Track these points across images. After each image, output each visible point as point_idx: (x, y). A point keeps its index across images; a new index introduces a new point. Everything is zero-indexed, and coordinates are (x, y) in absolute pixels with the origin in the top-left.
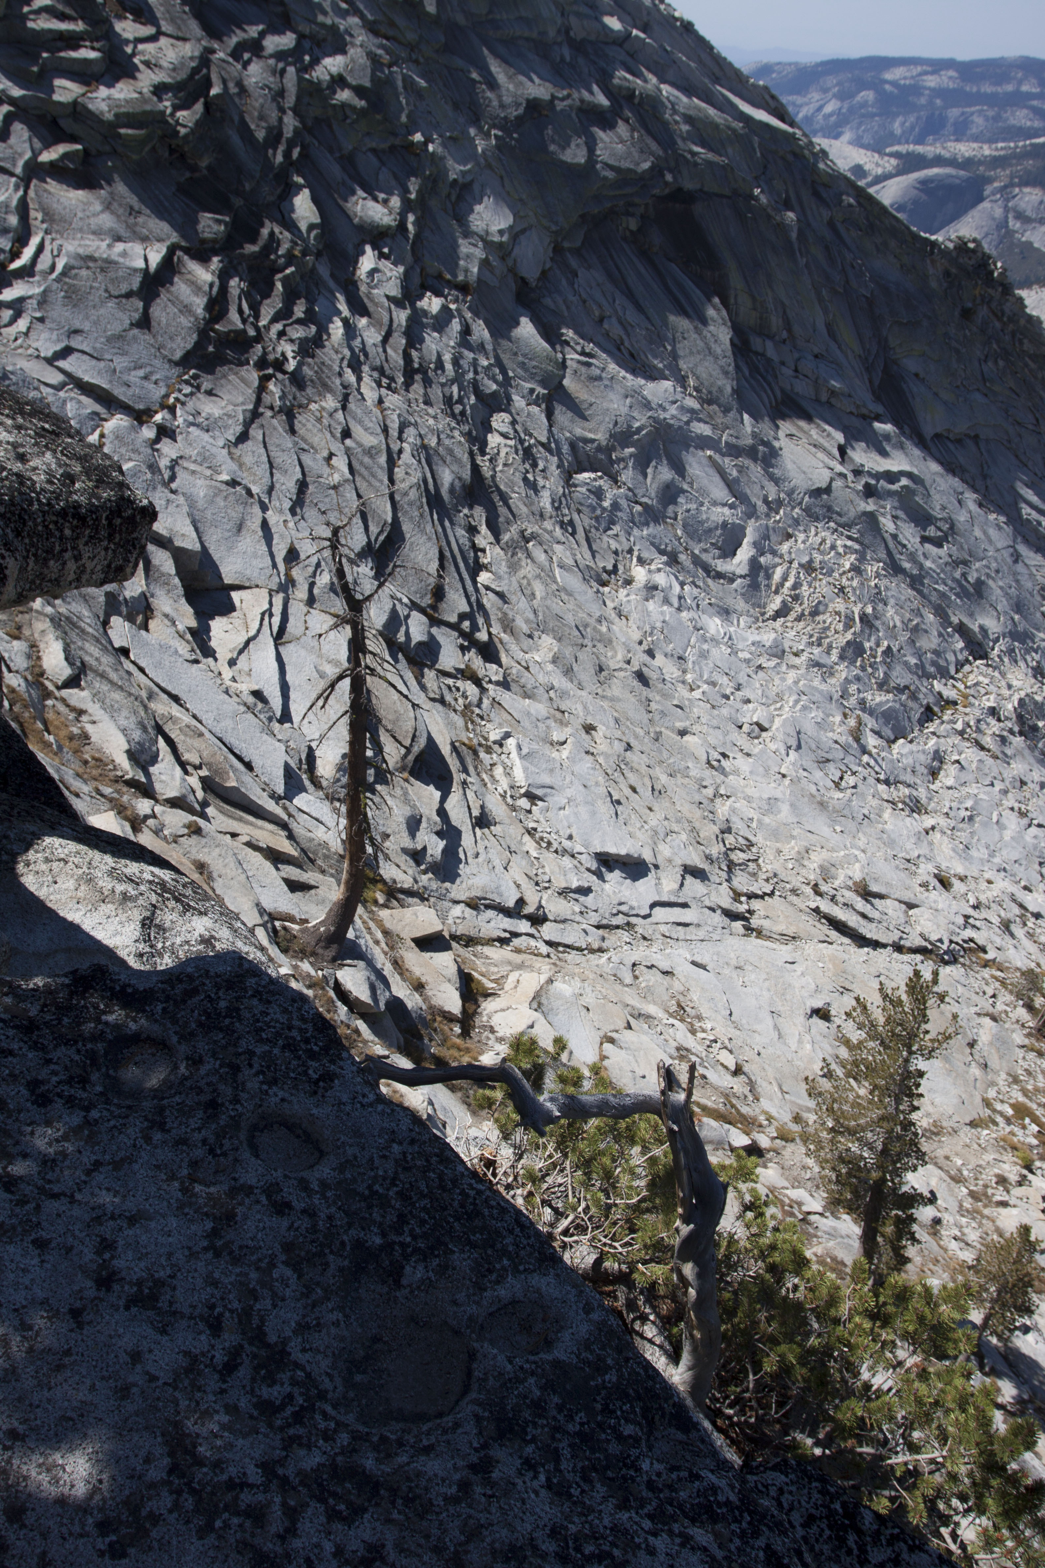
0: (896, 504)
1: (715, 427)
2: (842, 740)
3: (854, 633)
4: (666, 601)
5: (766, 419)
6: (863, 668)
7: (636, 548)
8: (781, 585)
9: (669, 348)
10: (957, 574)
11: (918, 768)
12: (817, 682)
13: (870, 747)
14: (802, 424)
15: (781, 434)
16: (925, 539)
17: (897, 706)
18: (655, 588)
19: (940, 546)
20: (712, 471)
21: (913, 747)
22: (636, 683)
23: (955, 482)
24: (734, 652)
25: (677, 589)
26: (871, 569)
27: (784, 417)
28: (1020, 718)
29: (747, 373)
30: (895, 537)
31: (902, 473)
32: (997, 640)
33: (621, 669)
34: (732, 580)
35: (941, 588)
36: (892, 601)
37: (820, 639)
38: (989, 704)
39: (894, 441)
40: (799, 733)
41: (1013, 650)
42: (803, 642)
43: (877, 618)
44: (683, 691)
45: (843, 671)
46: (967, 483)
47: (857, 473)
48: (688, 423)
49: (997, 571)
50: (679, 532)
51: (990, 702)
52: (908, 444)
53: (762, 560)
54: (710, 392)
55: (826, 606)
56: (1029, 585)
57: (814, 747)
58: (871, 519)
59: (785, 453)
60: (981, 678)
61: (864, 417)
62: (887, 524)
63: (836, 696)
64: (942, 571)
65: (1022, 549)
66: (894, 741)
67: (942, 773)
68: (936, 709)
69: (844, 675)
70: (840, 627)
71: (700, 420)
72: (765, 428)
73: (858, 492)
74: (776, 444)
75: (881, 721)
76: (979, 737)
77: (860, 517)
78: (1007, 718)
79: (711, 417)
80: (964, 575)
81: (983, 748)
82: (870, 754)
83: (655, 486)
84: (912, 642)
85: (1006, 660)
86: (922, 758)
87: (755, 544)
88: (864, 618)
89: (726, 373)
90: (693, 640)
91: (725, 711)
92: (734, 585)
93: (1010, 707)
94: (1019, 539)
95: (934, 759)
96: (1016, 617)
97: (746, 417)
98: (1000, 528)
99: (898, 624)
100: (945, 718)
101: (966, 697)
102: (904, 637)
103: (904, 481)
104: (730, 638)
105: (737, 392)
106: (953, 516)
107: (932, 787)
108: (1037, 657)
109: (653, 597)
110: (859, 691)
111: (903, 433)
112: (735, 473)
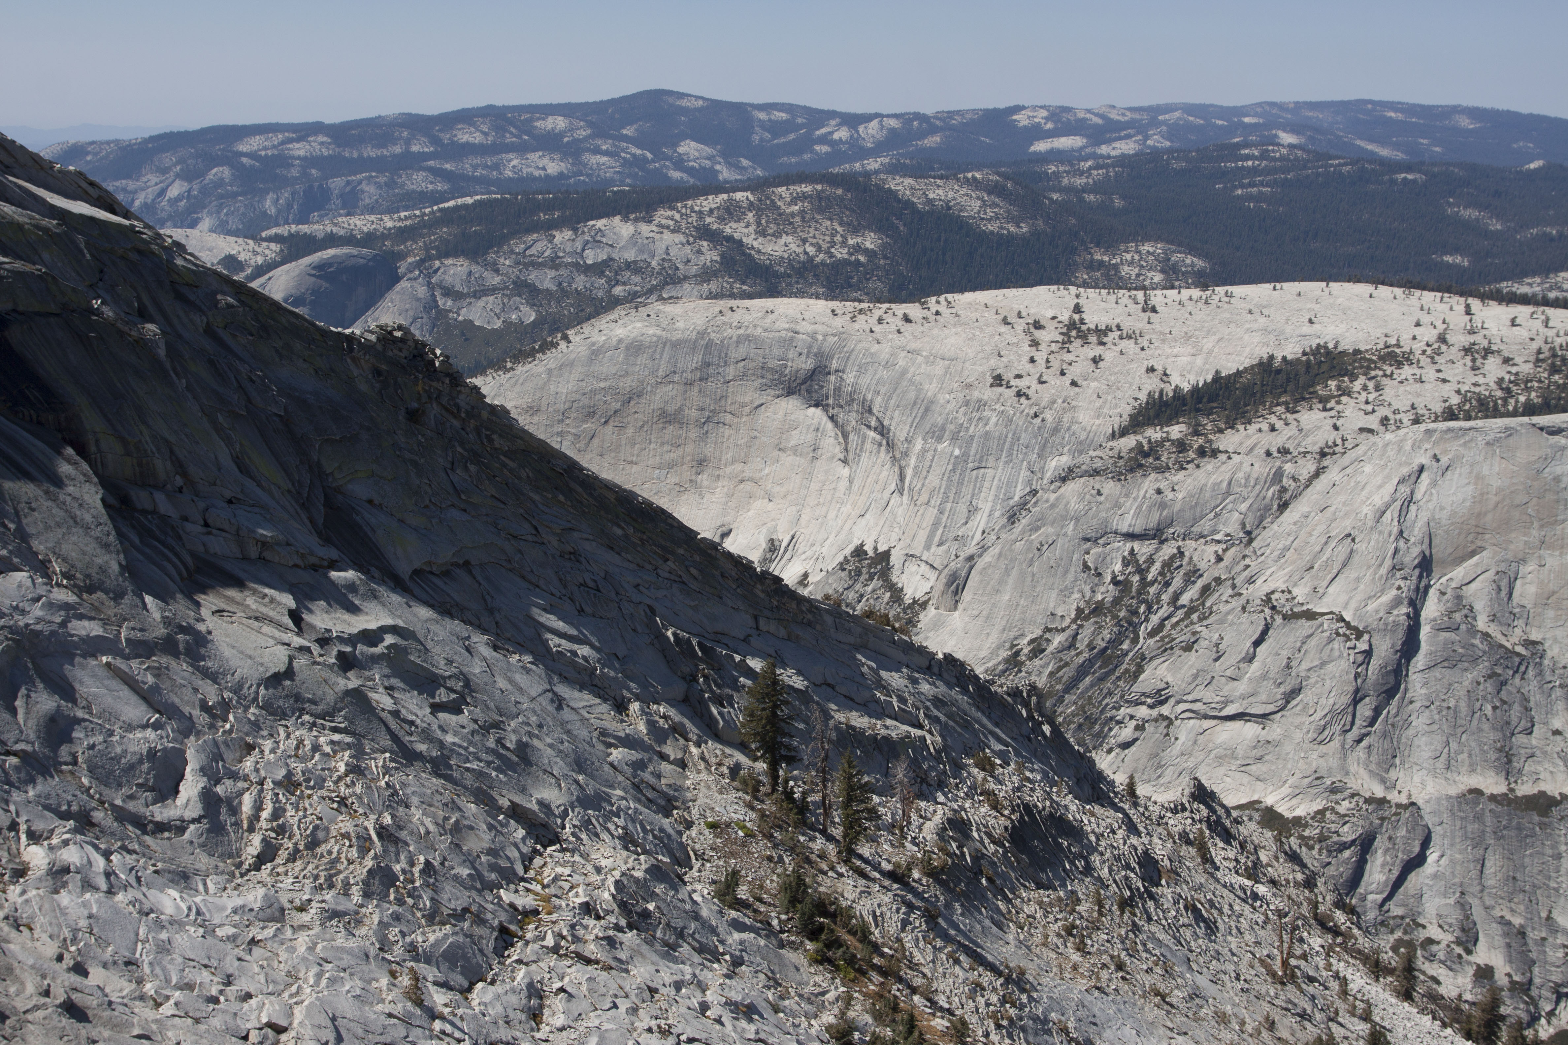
0: (387, 671)
1: (105, 622)
2: (398, 1009)
3: (376, 857)
4: (88, 885)
5: (179, 596)
6: (400, 902)
7: (22, 820)
8: (255, 817)
9: (12, 526)
10: (491, 743)
11: (512, 1015)
12: (340, 940)
13: (440, 1008)
14: (231, 593)
15: (205, 612)
16: (436, 708)
17: (461, 939)
18: (66, 870)
19: (461, 712)
20: (115, 684)
21: (498, 988)
22: (66, 1022)
23: (456, 626)
24: (209, 931)
25: (100, 863)
26: (376, 764)
27: (204, 590)
28: (623, 906)
29: (137, 540)
30: (396, 714)
31: (384, 630)
32: (565, 814)
33: (36, 1008)
34: (181, 830)
35: (474, 765)
36: (415, 800)
37: (329, 878)
38: (579, 901)
39: (362, 590)
40: (334, 1019)
41: (589, 822)
42: (307, 889)
43: (401, 828)
44: (144, 1012)
45: (373, 914)
46: (471, 624)
47: (324, 641)
48: (64, 624)
49: (540, 726)
50: (85, 781)
51: (580, 897)
52: (382, 590)
53: (219, 789)
54: (88, 576)
55: (327, 829)
56: (584, 733)
57: (360, 1032)
58: (358, 697)
59: (216, 636)
60: (559, 870)
61: (315, 568)
62: (382, 700)
63: (373, 952)
64: (470, 743)
65: (563, 690)
66: (470, 989)
67: (546, 1012)
68: (513, 928)
69: (376, 918)
70: (354, 853)
71: (81, 617)
72: (181, 609)
73: (331, 667)
74: (202, 627)
75: (444, 966)
76: (579, 947)
77: (342, 699)
78: (608, 912)
79: (97, 609)
80: (499, 741)
81: (588, 961)
82: (442, 1018)
83: (32, 723)
84: (457, 846)
85: (584, 836)
86: (514, 999)
87: (203, 771)
88: (383, 832)
89: (106, 546)
90: (142, 932)
91: (216, 1022)
92: (187, 835)
93: (606, 895)
94: (556, 679)
95: (529, 997)
96: (581, 778)
97: (148, 599)
98: (528, 671)
99: (432, 828)
100: (529, 936)
101: (547, 899)
102: (444, 843)
103: (389, 639)
104: (199, 913)
105: (127, 568)
106: (465, 670)
107: (538, 1035)
108: (621, 822)
109: (64, 885)
110: (403, 934)
111: (372, 578)
112: (150, 679)
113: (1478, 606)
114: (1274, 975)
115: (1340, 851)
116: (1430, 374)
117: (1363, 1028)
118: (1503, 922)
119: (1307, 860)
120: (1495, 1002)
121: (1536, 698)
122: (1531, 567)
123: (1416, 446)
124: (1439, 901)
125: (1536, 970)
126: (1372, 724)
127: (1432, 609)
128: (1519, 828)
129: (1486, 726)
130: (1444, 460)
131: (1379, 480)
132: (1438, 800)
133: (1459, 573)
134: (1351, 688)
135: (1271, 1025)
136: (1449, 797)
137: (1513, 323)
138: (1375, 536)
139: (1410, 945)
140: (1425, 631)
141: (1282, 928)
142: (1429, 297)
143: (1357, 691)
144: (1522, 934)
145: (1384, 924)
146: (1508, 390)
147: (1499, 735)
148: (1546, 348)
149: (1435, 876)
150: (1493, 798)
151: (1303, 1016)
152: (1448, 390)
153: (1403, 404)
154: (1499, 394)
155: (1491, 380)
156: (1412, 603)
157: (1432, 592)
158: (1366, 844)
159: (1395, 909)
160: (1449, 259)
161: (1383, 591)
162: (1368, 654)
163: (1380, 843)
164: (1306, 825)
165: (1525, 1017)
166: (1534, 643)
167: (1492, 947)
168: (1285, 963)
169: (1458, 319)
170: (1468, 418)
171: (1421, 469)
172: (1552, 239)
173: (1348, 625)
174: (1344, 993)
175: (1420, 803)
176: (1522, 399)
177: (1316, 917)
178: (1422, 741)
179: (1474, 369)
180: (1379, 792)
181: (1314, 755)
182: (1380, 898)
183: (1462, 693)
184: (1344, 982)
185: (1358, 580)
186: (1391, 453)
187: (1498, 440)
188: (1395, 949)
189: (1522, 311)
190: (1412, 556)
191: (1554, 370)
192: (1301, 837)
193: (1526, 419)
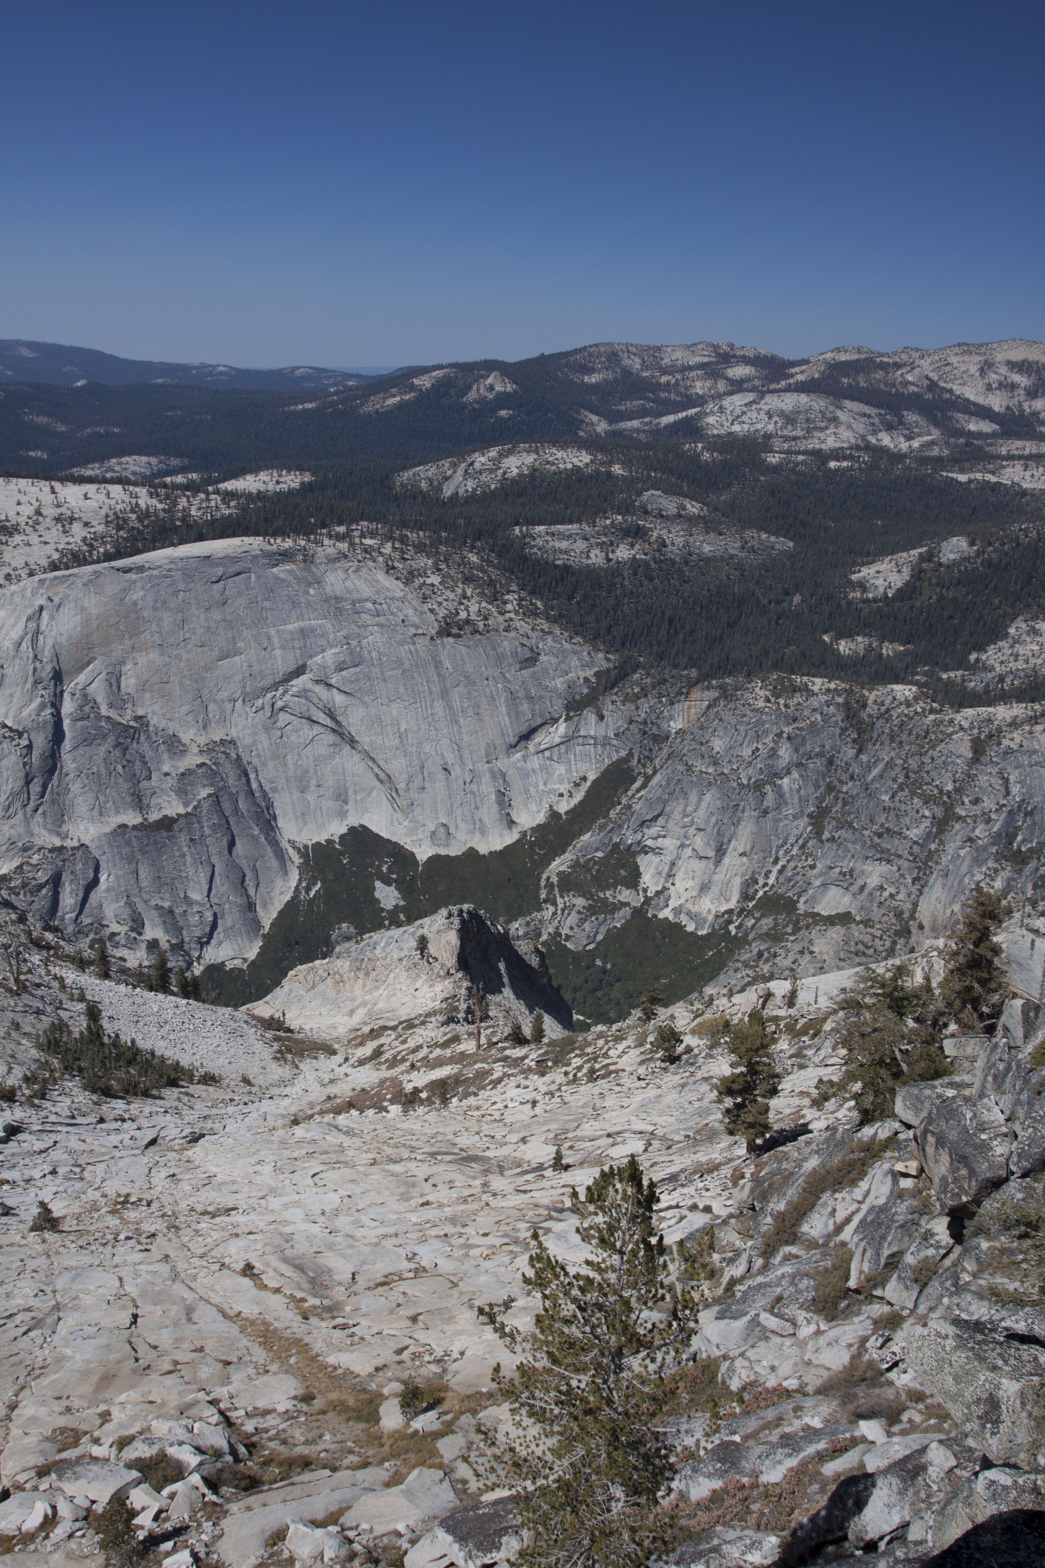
113: (101, 698)
114: (10, 990)
115: (39, 890)
116: (34, 539)
117: (81, 1007)
118: (158, 908)
119: (17, 904)
120: (163, 961)
121: (149, 754)
122: (129, 666)
123: (34, 592)
124: (114, 906)
125: (185, 933)
126: (42, 796)
127: (68, 707)
128: (156, 843)
129: (120, 780)
130: (56, 600)
131: (12, 620)
132: (99, 838)
133: (81, 678)
134: (23, 774)
135: (17, 1026)
136: (106, 834)
137: (86, 497)
138: (17, 662)
139: (101, 941)
140: (66, 723)
141: (9, 956)
142: (23, 483)
143: (27, 775)
144: (171, 912)
145: (81, 932)
146: (91, 545)
147: (130, 784)
148: (111, 513)
149: (108, 890)
150: (135, 827)
151: (38, 1012)
152: (49, 549)
153: (19, 563)
154: (85, 548)
155: (78, 539)
156: (53, 705)
157: (66, 695)
158: (56, 881)
159: (86, 920)
160: (32, 454)
161: (31, 701)
162: (30, 747)
163: (66, 877)
164: (11, 879)
165: (183, 965)
166: (141, 717)
167: (154, 926)
168: (17, 980)
169: (47, 498)
170: (67, 568)
171: (41, 608)
172: (101, 436)
173: (11, 729)
174: (63, 987)
175: (87, 843)
176: (102, 550)
177: (32, 941)
178: (80, 800)
179: (65, 532)
180: (58, 842)
181: (6, 828)
182: (74, 915)
183: (100, 761)
184: (61, 980)
185: (11, 695)
186: (17, 599)
187: (90, 581)
188: (91, 947)
189: (91, 488)
190: (47, 671)
191: (119, 528)
192: (9, 888)
193: (106, 564)
